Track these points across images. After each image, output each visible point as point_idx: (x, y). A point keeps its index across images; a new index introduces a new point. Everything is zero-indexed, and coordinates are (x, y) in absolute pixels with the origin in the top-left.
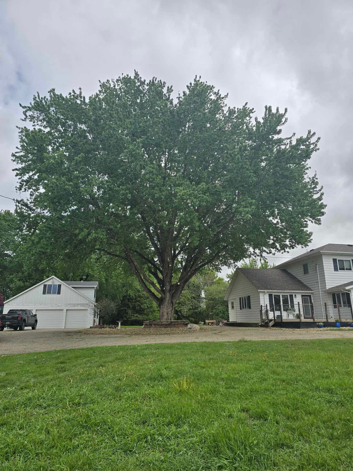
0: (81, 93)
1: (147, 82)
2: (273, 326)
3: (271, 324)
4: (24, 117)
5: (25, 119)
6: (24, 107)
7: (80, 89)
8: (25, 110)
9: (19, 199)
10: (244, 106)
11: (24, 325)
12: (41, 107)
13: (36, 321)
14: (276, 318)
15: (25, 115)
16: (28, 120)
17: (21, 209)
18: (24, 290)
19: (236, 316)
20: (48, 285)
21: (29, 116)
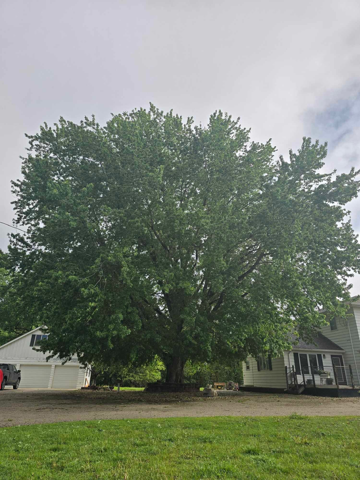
0: (94, 120)
1: (165, 114)
2: (303, 393)
3: (301, 390)
4: (30, 146)
5: (31, 148)
6: (29, 137)
7: (93, 116)
8: (31, 140)
9: (15, 234)
10: (268, 142)
11: (4, 383)
12: (49, 136)
13: (19, 378)
14: (306, 382)
15: (31, 144)
16: (34, 150)
17: (15, 244)
18: (9, 341)
19: (252, 378)
20: (37, 335)
21: (36, 145)
